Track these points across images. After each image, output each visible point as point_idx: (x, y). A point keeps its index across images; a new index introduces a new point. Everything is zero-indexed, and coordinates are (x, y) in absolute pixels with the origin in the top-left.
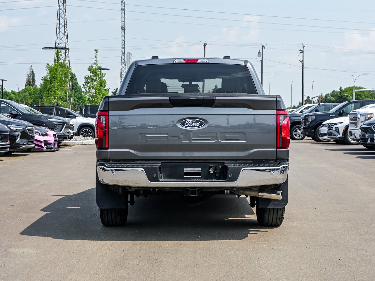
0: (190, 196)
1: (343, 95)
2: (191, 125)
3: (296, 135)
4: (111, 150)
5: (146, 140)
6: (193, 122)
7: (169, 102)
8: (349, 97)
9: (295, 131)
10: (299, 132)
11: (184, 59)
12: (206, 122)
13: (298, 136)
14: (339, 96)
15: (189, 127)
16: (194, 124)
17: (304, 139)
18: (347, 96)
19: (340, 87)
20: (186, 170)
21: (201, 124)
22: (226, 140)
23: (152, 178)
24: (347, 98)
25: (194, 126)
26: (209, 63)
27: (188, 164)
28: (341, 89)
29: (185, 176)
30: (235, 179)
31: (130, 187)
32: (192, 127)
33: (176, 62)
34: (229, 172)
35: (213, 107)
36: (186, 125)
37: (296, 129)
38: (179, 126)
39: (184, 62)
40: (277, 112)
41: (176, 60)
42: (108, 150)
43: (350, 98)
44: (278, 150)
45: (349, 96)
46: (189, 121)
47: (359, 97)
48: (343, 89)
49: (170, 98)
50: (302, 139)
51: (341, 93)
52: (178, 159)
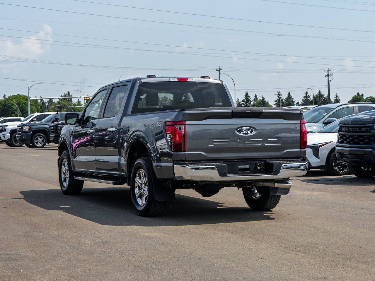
0: (247, 187)
1: (8, 103)
2: (245, 132)
3: (37, 143)
4: (187, 153)
5: (214, 144)
6: (246, 130)
7: (231, 114)
8: (13, 106)
9: (36, 139)
10: (40, 140)
11: (178, 78)
12: (255, 129)
13: (39, 143)
14: (3, 105)
15: (244, 133)
16: (247, 131)
17: (45, 146)
18: (12, 105)
19: (4, 95)
20: (240, 167)
21: (252, 131)
22: (269, 143)
23: (221, 174)
24: (12, 106)
25: (247, 133)
26: (196, 82)
27: (241, 162)
28: (4, 97)
29: (239, 172)
30: (277, 173)
31: (201, 182)
32: (245, 133)
33: (172, 81)
34: (274, 167)
35: (259, 118)
36: (242, 132)
37: (37, 138)
38: (237, 133)
39: (177, 80)
40: (300, 122)
41: (171, 79)
42: (185, 153)
43: (15, 106)
44: (301, 150)
45: (14, 104)
46: (244, 129)
47: (24, 105)
48: (6, 97)
49: (232, 111)
50: (43, 147)
51: (5, 101)
52: (235, 158)
